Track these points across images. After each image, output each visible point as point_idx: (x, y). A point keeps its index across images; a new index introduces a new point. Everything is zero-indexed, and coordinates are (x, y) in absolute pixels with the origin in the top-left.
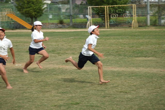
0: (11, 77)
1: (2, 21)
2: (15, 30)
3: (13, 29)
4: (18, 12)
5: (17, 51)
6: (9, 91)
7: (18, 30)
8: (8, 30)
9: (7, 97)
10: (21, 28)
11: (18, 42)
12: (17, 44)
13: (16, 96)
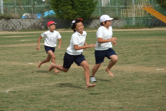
0: (152, 84)
1: (137, 16)
2: (153, 28)
3: (151, 27)
4: (157, 5)
5: (157, 53)
6: (150, 101)
7: (157, 27)
8: (144, 28)
9: (147, 107)
10: (161, 26)
11: (158, 43)
12: (157, 44)
13: (158, 106)
